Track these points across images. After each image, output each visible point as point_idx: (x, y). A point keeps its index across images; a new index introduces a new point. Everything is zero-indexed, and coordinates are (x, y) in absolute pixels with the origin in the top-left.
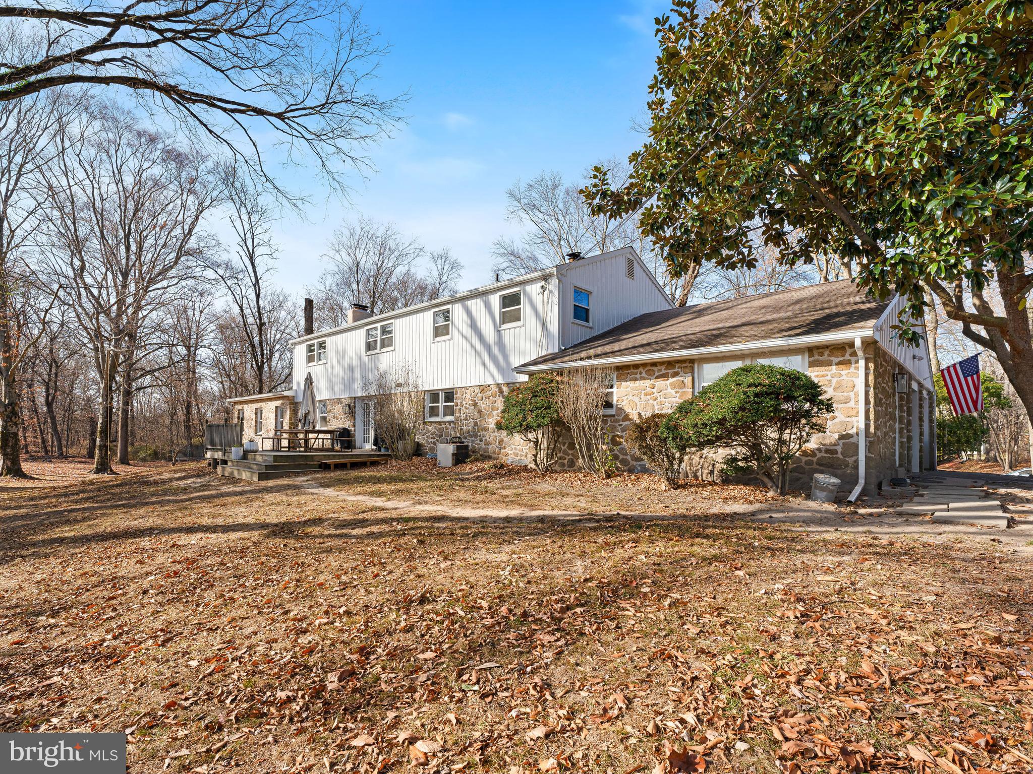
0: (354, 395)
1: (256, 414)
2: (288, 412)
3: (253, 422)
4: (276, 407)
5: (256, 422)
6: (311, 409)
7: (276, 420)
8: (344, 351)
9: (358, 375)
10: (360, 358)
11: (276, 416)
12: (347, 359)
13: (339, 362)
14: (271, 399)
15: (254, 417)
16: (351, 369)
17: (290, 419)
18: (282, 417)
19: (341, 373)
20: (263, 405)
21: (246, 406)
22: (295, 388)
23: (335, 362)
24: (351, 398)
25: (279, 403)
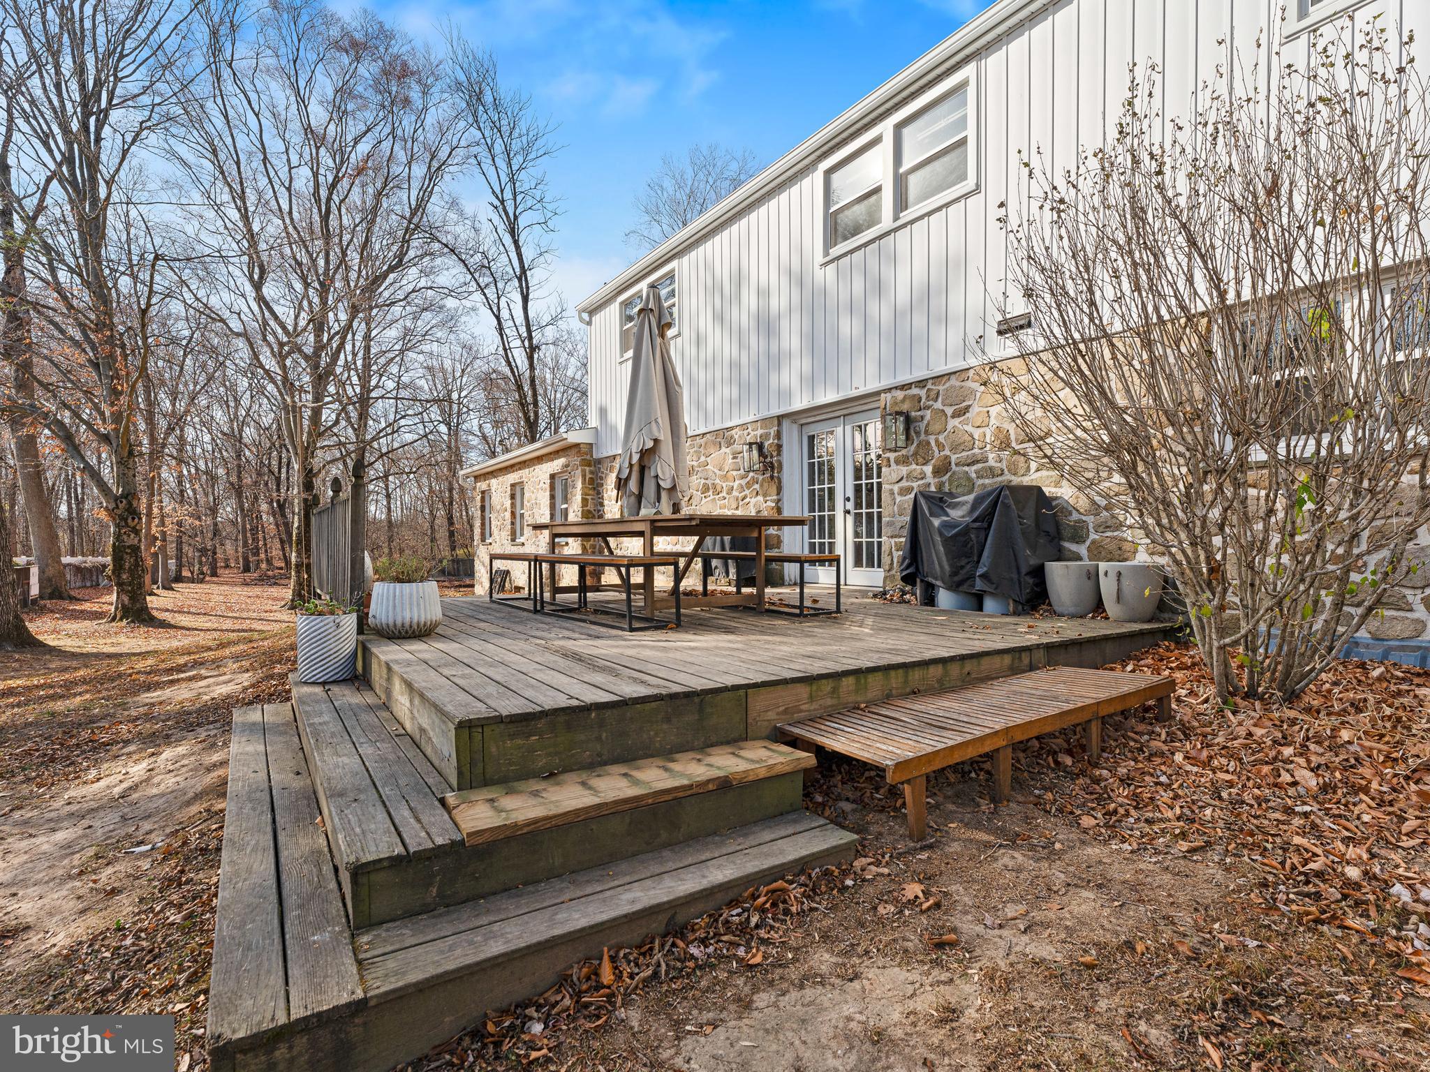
0: (776, 411)
1: (513, 497)
2: (579, 485)
3: (508, 515)
4: (552, 477)
5: (513, 514)
6: (664, 435)
7: (553, 507)
8: (739, 279)
9: (791, 338)
10: (799, 279)
11: (552, 497)
12: (750, 300)
13: (719, 318)
14: (540, 459)
15: (508, 503)
16: (767, 325)
17: (584, 501)
18: (566, 500)
19: (728, 349)
20: (524, 474)
21: (494, 482)
22: (593, 421)
23: (706, 322)
24: (765, 421)
25: (556, 465)
